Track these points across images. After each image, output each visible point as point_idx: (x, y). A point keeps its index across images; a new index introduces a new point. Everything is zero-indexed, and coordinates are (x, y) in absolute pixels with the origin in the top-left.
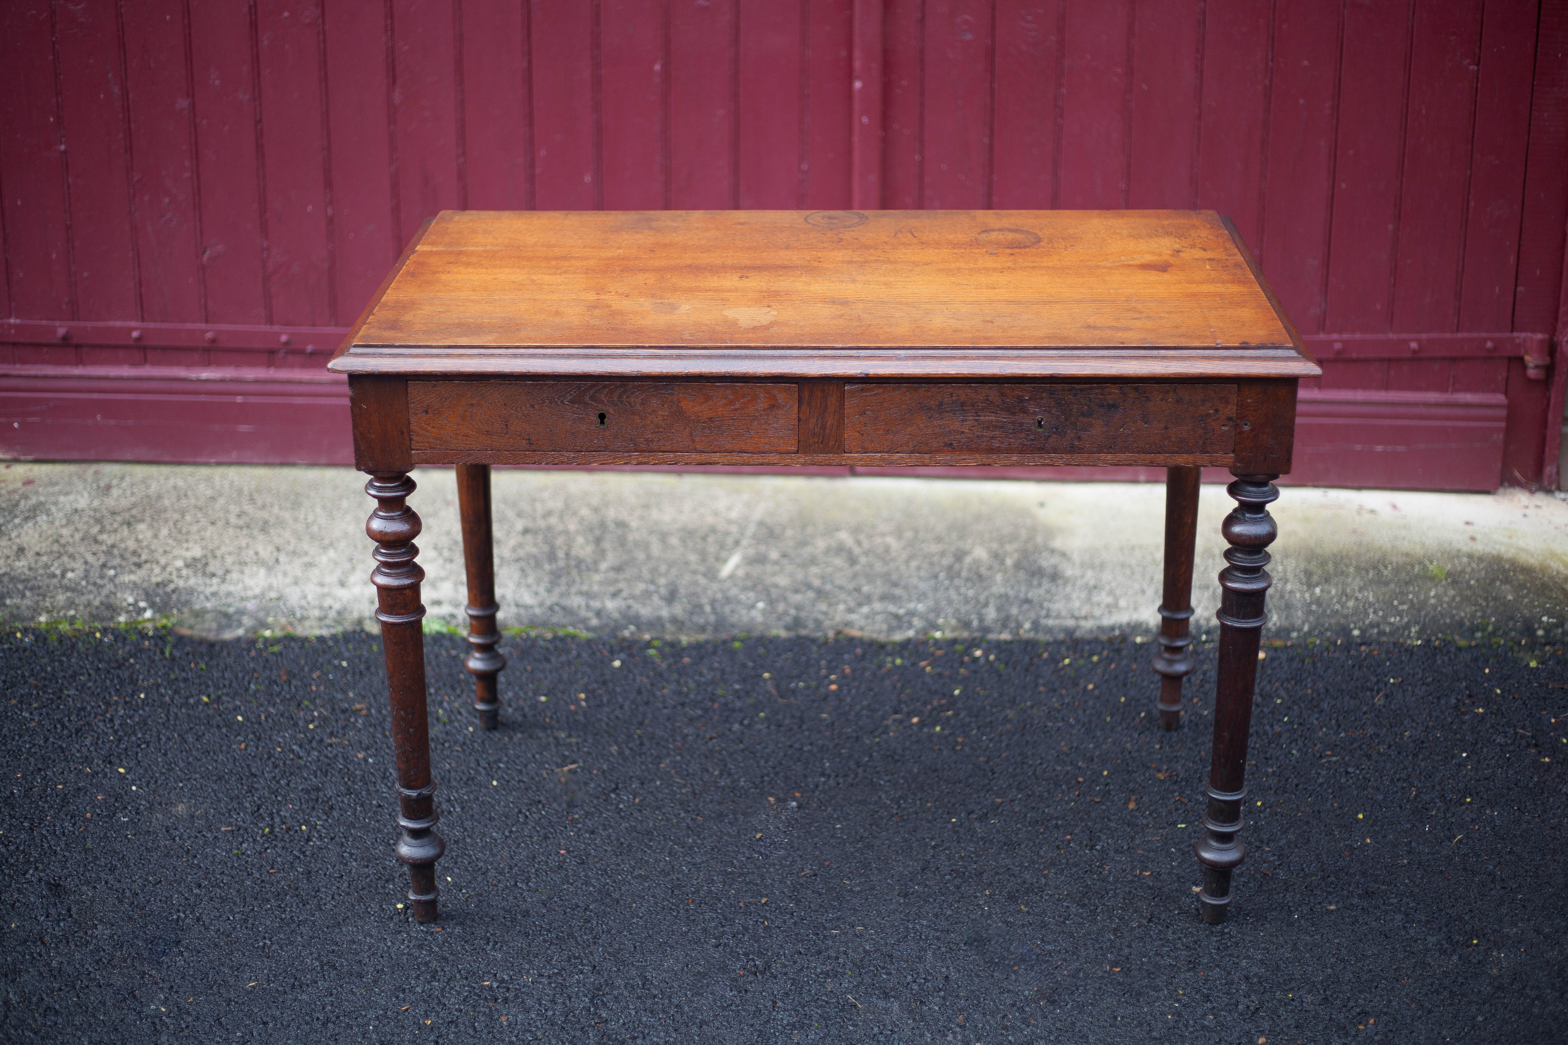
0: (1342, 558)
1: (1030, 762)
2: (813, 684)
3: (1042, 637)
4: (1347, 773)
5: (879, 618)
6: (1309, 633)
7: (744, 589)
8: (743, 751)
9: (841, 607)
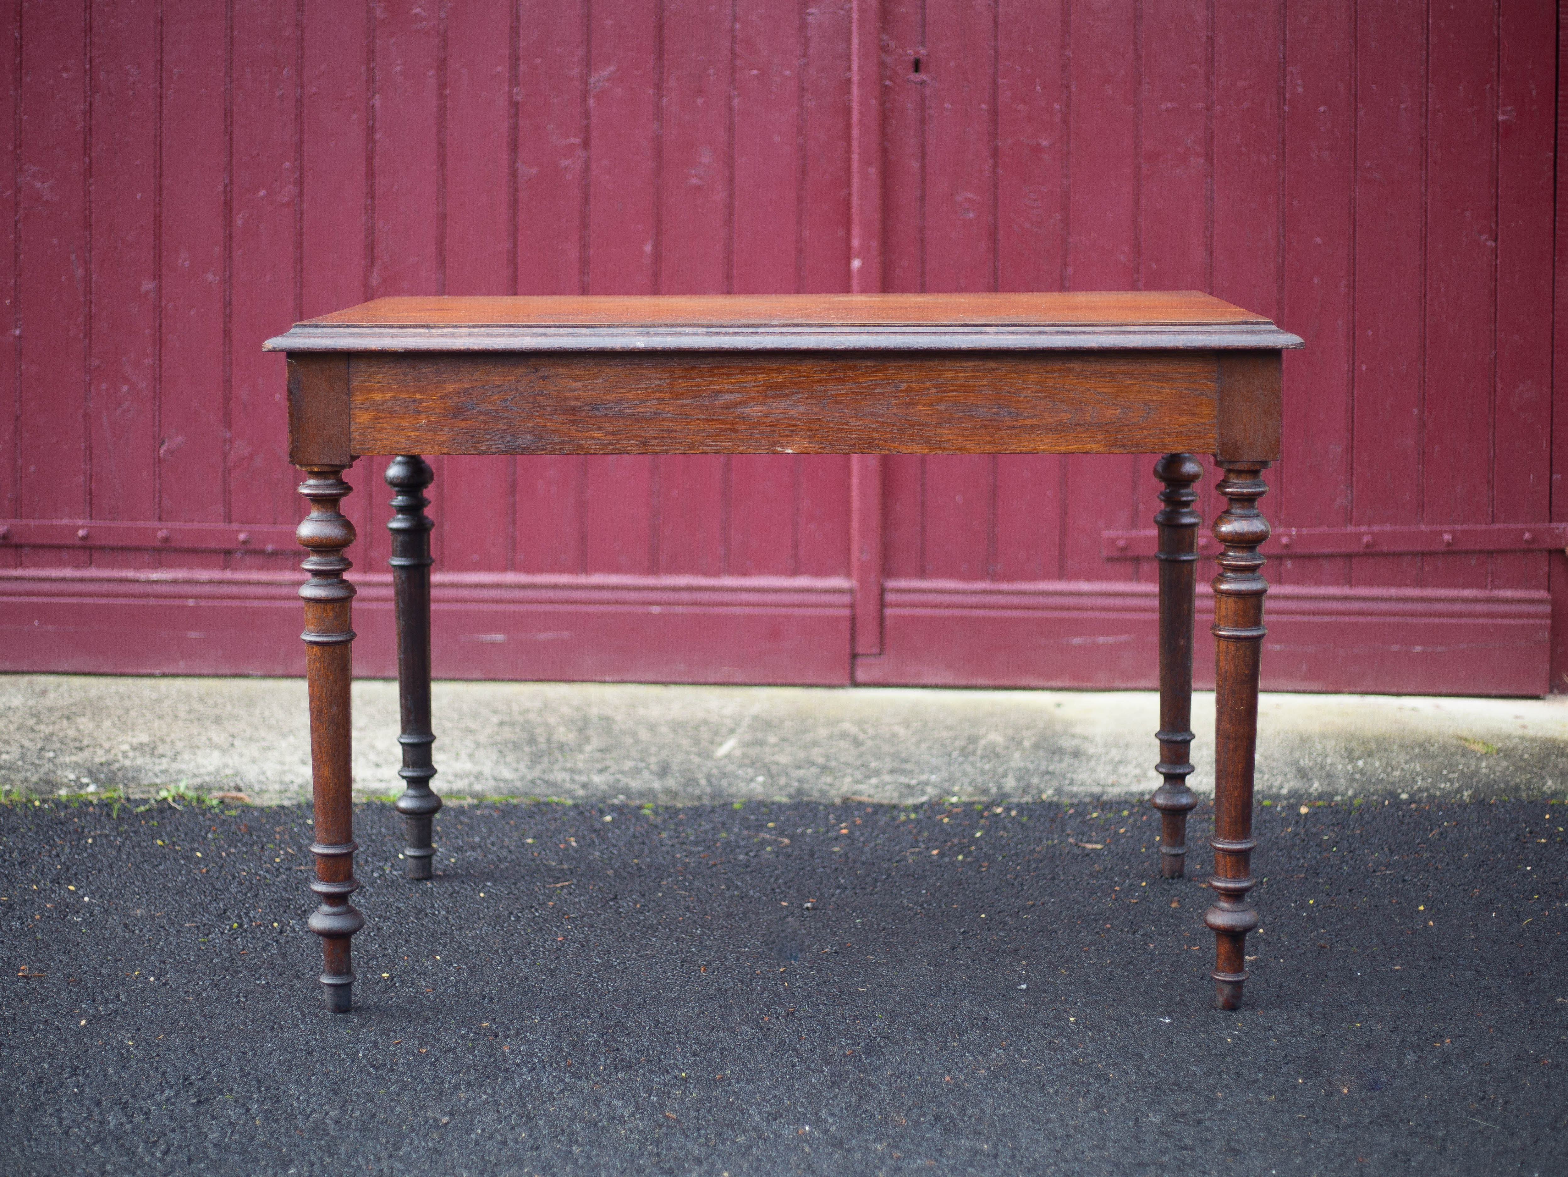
0: (1384, 739)
1: (1062, 878)
2: (822, 830)
3: (1066, 801)
4: (1404, 881)
5: (888, 787)
6: (1355, 796)
7: (742, 766)
8: (750, 872)
9: (848, 780)
